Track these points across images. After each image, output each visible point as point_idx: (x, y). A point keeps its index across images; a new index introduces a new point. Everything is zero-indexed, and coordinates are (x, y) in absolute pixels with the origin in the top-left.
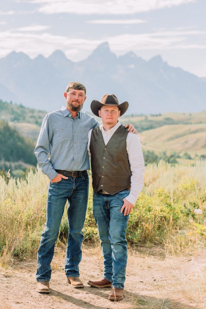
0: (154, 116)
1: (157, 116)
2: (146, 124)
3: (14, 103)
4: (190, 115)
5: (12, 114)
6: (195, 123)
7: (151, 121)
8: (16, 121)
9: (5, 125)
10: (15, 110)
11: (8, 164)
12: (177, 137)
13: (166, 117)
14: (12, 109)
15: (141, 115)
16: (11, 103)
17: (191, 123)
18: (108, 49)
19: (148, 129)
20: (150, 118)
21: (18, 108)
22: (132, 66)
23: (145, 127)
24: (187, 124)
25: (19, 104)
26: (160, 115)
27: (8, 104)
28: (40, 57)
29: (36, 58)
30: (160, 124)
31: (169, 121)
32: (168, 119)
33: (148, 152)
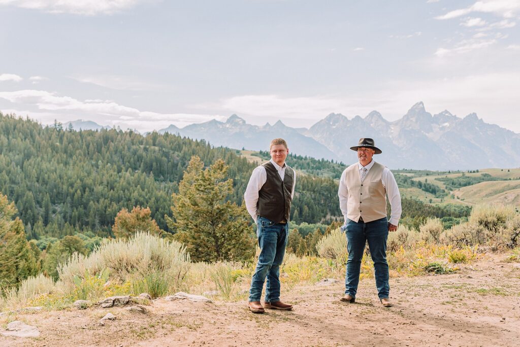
0: (471, 172)
1: (474, 172)
2: (463, 181)
3: (335, 162)
4: (509, 171)
5: (334, 172)
6: (514, 180)
7: (468, 177)
8: (337, 178)
9: (331, 183)
10: (336, 168)
11: (333, 218)
12: (496, 192)
13: (485, 173)
14: (333, 167)
15: (458, 172)
16: (332, 161)
17: (510, 179)
18: (423, 108)
19: (465, 185)
20: (467, 175)
21: (339, 167)
22: (447, 124)
23: (462, 183)
24: (506, 180)
25: (339, 162)
26: (478, 171)
27: (330, 163)
28: (358, 118)
29: (353, 119)
30: (479, 180)
31: (487, 177)
32: (485, 175)
33: (467, 207)
